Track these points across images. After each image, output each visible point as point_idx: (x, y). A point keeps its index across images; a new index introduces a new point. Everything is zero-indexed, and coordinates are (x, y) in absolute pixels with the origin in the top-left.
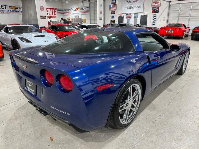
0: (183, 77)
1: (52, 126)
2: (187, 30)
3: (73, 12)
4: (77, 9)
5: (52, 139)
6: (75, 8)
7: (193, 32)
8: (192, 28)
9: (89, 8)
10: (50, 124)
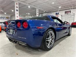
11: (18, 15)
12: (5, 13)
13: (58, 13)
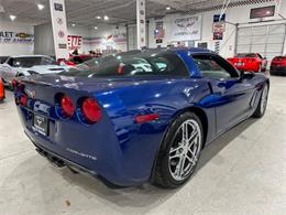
0: (261, 120)
1: (70, 186)
2: (264, 62)
3: (104, 41)
4: (109, 37)
5: (69, 204)
6: (106, 35)
7: (272, 63)
8: (270, 59)
9: (127, 35)
10: (67, 183)
11: (64, 27)
12: (13, 17)
13: (224, 16)
